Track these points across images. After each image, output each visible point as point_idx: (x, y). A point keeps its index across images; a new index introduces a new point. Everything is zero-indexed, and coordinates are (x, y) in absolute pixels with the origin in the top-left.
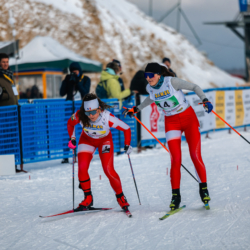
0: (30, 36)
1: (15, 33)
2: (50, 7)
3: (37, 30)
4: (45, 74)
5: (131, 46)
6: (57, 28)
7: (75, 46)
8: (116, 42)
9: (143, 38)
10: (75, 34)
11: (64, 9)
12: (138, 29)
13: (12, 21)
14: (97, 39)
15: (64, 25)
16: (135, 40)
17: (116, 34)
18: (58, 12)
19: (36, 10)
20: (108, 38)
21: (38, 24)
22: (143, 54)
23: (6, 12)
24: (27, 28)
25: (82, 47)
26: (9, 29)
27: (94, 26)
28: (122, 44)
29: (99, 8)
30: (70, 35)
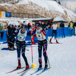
0: (56, 17)
1: (53, 16)
2: (59, 12)
3: (57, 16)
4: (58, 23)
5: (72, 18)
6: (60, 15)
7: (63, 18)
8: (70, 18)
9: (74, 17)
10: (63, 16)
11: (61, 12)
12: (73, 16)
13: (53, 14)
14: (67, 17)
15: (61, 15)
16: (73, 17)
17: (70, 16)
18: (60, 13)
19: (56, 12)
20: (68, 17)
21: (57, 15)
22: (74, 20)
23: (52, 13)
24: (55, 15)
25: (64, 18)
26: (52, 15)
27: (66, 15)
28: (71, 18)
29: (67, 12)
30: (62, 16)
